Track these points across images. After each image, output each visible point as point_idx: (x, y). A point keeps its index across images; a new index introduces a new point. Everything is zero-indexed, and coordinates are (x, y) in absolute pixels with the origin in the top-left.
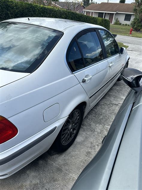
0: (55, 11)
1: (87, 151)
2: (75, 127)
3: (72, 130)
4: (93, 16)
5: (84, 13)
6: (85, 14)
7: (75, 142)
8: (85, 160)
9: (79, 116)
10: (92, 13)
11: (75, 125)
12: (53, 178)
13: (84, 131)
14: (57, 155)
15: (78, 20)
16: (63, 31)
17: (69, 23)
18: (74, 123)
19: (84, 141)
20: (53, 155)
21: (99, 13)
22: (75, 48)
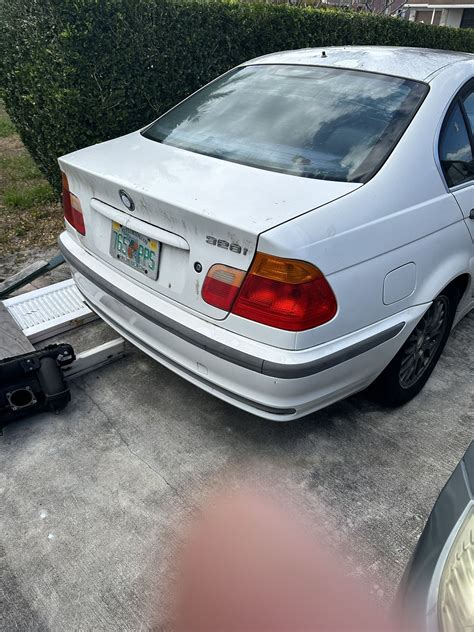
0: (347, 23)
1: (461, 413)
2: (429, 348)
3: (421, 352)
4: (442, 25)
5: (407, 16)
6: (411, 19)
7: (423, 389)
8: (460, 434)
9: (442, 317)
10: (439, 12)
11: (431, 340)
12: (377, 458)
13: (448, 367)
14: (381, 413)
15: (411, 42)
16: (427, 81)
17: (434, 58)
18: (429, 334)
19: (451, 391)
20: (369, 411)
21: (465, 9)
22: (456, 125)
